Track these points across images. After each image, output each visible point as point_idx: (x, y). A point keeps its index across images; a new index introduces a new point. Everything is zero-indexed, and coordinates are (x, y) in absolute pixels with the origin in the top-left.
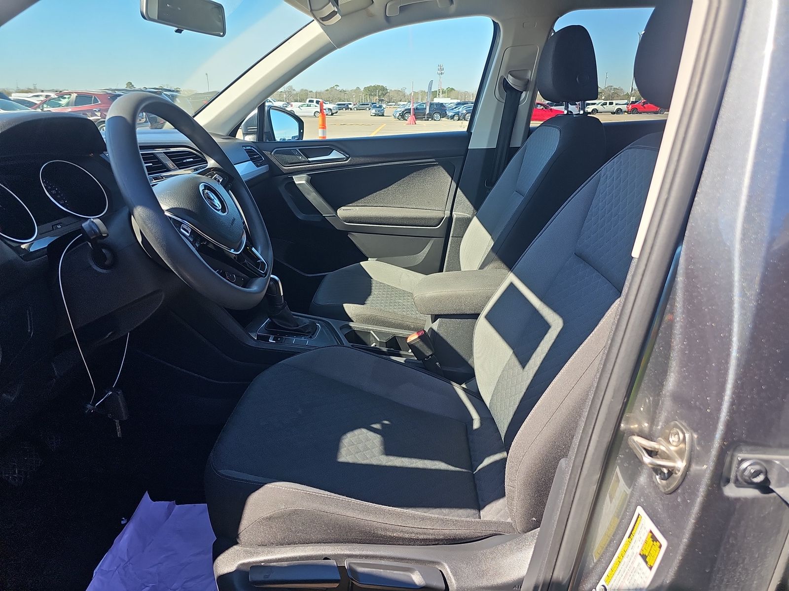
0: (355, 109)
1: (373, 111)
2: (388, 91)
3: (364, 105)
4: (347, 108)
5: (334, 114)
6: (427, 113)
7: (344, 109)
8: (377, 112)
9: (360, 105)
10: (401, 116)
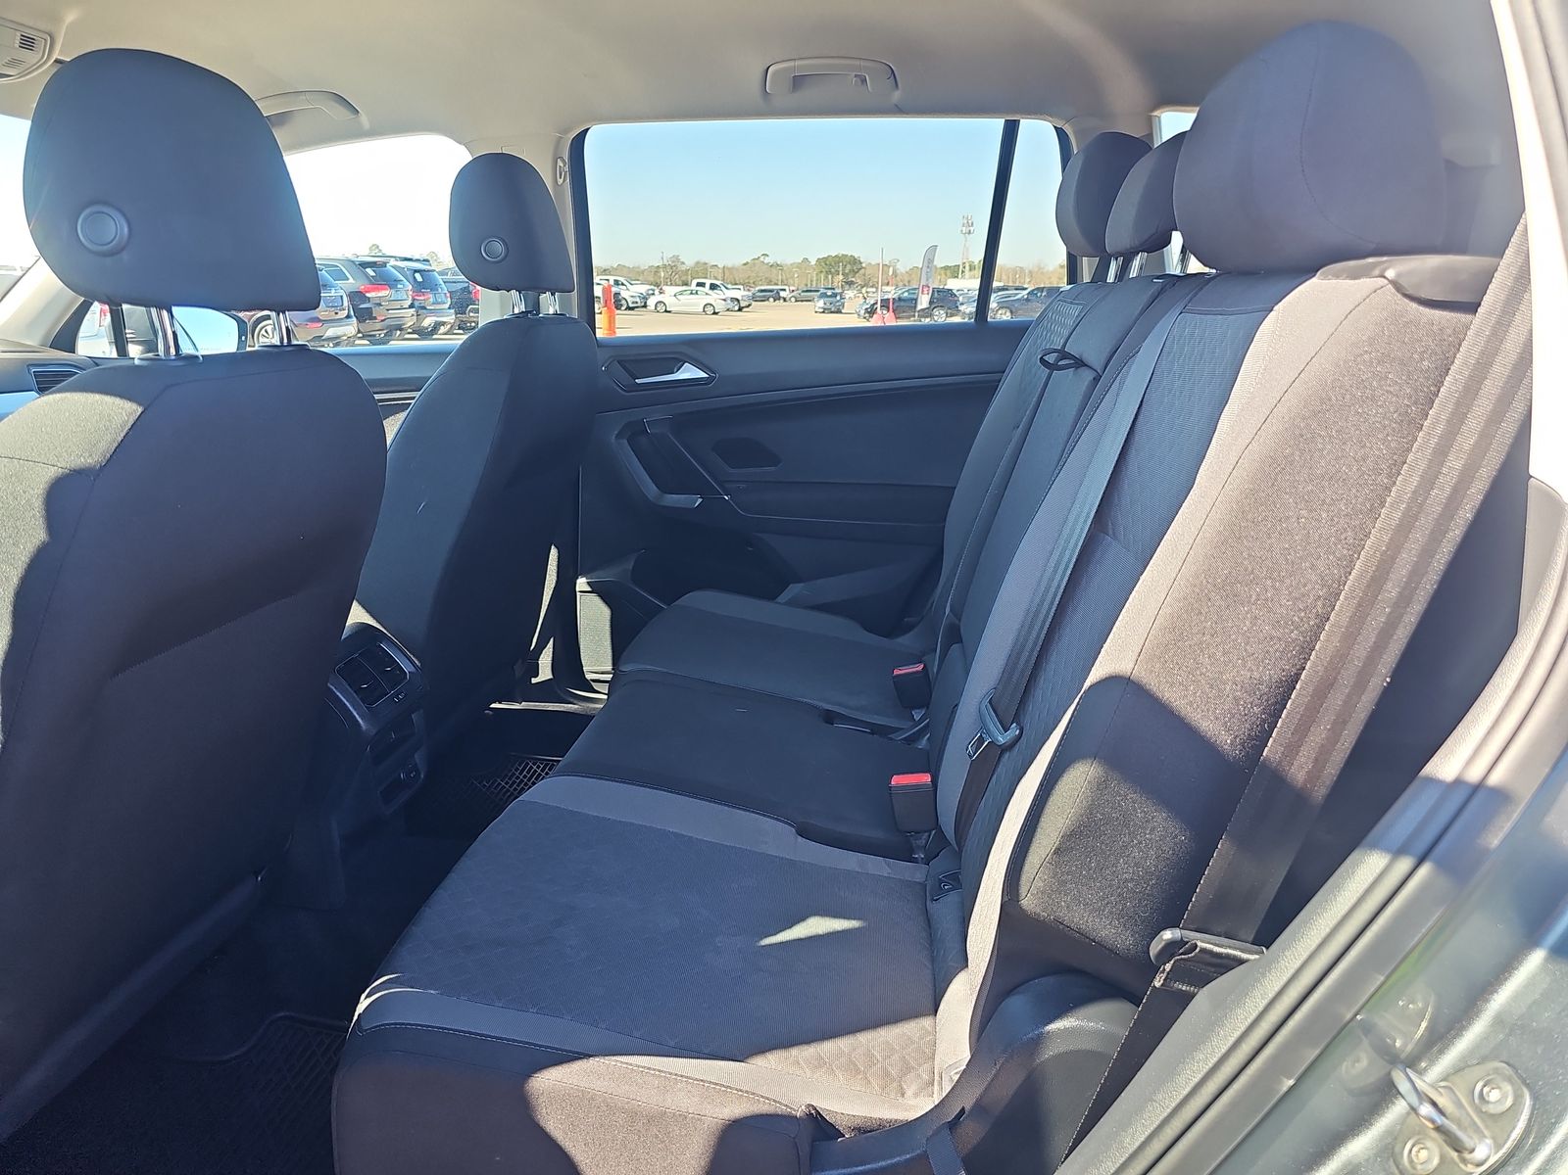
0: (793, 299)
1: (821, 303)
2: (864, 265)
3: (810, 291)
4: (777, 298)
5: (744, 310)
6: (919, 307)
7: (771, 300)
8: (828, 306)
9: (803, 291)
10: (869, 312)
